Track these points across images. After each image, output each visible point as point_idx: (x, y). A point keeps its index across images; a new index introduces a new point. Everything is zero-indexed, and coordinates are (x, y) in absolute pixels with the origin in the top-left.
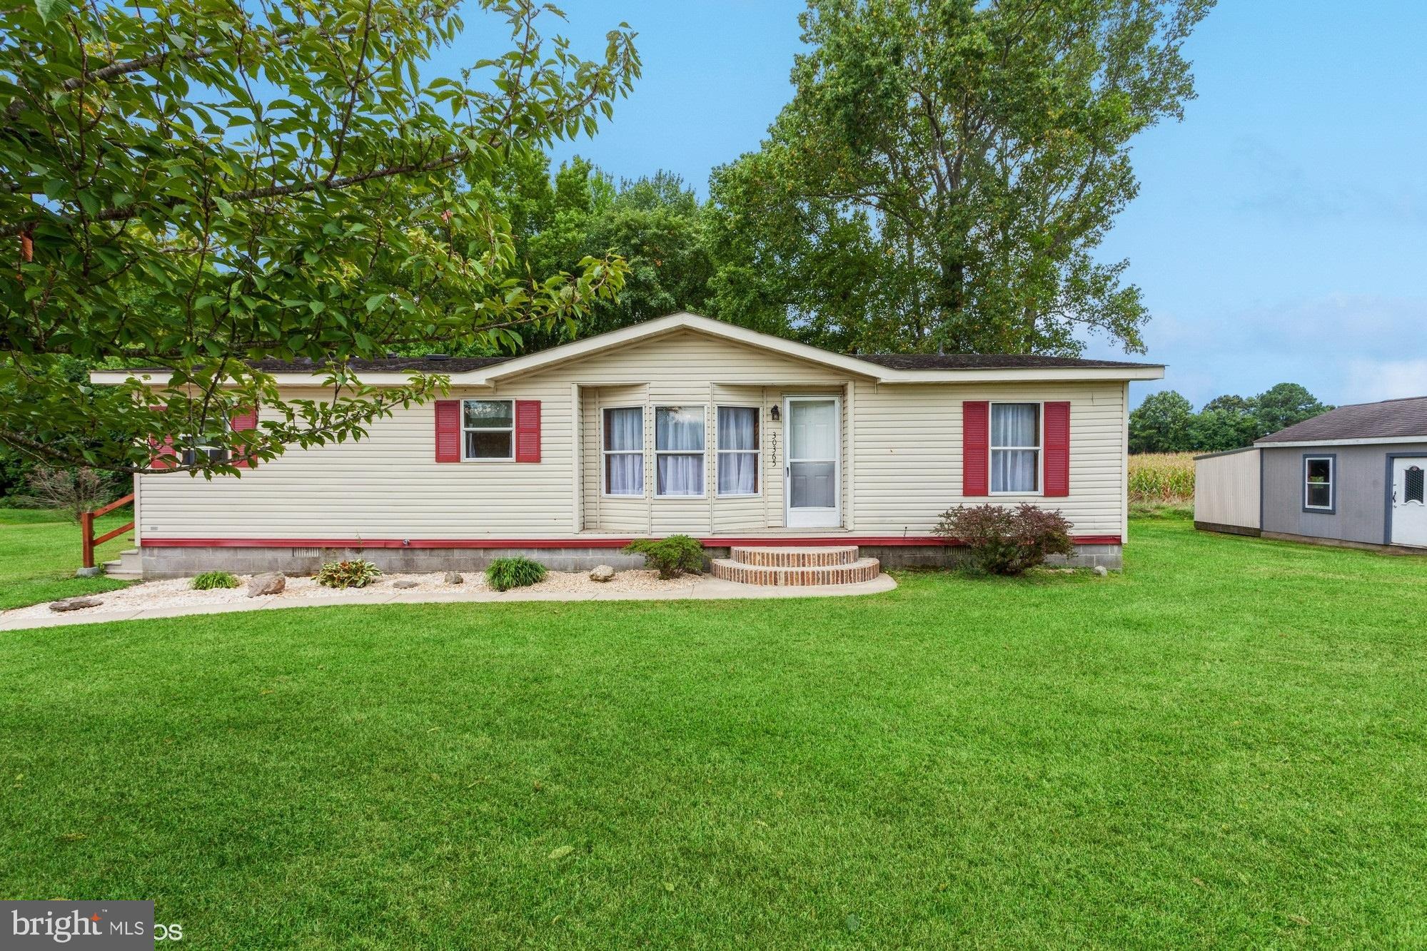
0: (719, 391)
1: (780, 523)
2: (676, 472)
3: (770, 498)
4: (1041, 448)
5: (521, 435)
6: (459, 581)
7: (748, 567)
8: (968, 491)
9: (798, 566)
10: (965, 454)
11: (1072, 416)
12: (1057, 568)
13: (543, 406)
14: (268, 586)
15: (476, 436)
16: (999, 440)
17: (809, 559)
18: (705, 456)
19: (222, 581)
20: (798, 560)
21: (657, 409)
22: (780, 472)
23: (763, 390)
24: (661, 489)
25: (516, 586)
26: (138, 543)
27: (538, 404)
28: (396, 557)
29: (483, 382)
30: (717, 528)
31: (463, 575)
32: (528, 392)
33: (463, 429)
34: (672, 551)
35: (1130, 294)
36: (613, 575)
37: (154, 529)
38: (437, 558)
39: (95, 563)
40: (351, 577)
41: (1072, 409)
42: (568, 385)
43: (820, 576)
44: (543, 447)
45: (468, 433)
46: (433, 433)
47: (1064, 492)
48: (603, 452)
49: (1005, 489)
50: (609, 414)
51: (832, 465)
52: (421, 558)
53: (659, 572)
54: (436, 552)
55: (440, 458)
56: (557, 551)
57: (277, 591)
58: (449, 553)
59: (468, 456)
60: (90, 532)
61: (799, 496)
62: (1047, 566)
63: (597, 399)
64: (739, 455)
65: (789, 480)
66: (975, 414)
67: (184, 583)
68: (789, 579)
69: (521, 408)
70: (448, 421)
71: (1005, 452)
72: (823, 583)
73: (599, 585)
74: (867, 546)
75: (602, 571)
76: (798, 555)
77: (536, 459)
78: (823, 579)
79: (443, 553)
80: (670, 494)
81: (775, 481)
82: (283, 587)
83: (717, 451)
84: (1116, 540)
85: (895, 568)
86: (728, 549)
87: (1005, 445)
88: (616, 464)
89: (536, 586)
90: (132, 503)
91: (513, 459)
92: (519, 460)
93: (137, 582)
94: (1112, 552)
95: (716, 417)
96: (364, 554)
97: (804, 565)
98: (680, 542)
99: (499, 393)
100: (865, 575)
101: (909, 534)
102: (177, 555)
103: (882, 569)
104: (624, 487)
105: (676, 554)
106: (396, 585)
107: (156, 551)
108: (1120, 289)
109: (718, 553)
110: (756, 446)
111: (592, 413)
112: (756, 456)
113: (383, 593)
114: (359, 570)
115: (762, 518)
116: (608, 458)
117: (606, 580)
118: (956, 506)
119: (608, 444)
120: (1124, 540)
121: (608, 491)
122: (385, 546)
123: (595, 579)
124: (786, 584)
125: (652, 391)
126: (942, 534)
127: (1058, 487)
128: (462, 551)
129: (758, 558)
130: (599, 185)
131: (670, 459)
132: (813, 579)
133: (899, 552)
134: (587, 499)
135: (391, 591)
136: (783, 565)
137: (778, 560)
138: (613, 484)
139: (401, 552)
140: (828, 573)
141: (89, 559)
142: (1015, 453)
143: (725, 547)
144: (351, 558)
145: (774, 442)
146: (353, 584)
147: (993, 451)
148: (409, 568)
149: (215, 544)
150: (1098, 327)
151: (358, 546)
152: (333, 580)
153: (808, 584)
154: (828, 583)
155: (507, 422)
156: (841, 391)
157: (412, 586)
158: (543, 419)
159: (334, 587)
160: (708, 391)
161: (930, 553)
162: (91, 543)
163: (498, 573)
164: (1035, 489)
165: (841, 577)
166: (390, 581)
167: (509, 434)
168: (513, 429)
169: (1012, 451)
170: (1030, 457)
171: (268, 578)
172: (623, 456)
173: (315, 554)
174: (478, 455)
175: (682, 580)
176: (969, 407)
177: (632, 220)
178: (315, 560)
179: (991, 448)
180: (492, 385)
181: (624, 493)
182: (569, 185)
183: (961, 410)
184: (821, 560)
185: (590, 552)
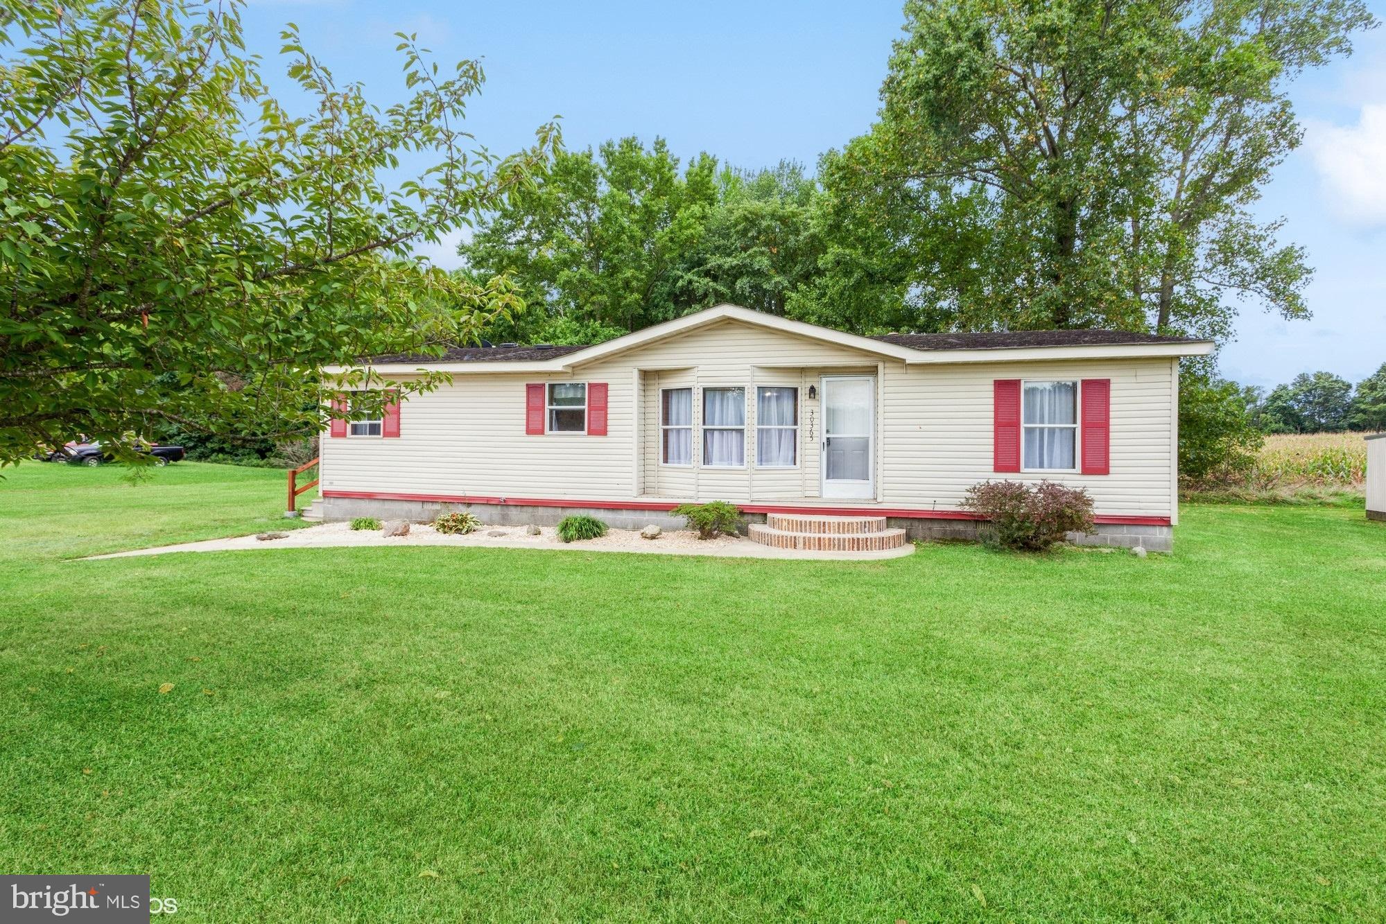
0: (759, 373)
1: (816, 494)
2: (721, 447)
3: (807, 470)
4: (1078, 426)
5: (592, 412)
6: (538, 533)
7: (775, 532)
8: (998, 469)
9: (819, 532)
10: (996, 431)
11: (1112, 393)
12: (1096, 547)
13: (610, 387)
14: (397, 529)
15: (558, 413)
16: (1034, 417)
17: (829, 527)
18: (745, 432)
19: (370, 525)
20: (819, 527)
21: (705, 390)
22: (817, 446)
23: (802, 371)
24: (707, 459)
25: (579, 538)
26: (320, 494)
27: (606, 385)
28: (495, 512)
29: (560, 369)
30: (755, 496)
31: (541, 529)
32: (599, 376)
33: (547, 407)
34: (707, 514)
35: (1287, 256)
36: (660, 534)
37: (331, 483)
38: (526, 513)
39: (296, 507)
40: (458, 526)
41: (1112, 386)
42: (630, 369)
43: (836, 542)
44: (609, 422)
45: (551, 411)
46: (524, 411)
47: (1104, 470)
48: (662, 427)
49: (1041, 466)
50: (667, 394)
51: (866, 441)
52: (513, 512)
53: (698, 533)
54: (525, 509)
55: (529, 431)
56: (620, 512)
57: (403, 534)
58: (535, 509)
59: (551, 429)
60: (294, 485)
61: (833, 470)
62: (1072, 542)
63: (657, 381)
64: (780, 431)
65: (824, 454)
66: (1006, 391)
67: (346, 526)
68: (807, 544)
69: (593, 389)
70: (536, 401)
71: (1042, 430)
72: (839, 549)
73: (647, 541)
74: (893, 517)
75: (651, 530)
76: (819, 523)
77: (603, 432)
78: (839, 546)
79: (530, 509)
80: (715, 465)
81: (813, 455)
82: (408, 531)
83: (756, 427)
84: (1165, 522)
85: (924, 539)
86: (766, 515)
87: (1042, 422)
88: (672, 438)
89: (595, 540)
90: (318, 463)
91: (585, 432)
92: (590, 433)
93: (319, 523)
94: (1160, 534)
95: (755, 396)
96: (472, 508)
97: (824, 532)
98: (717, 507)
99: (575, 377)
100: (883, 544)
101: (938, 508)
102: (345, 504)
103: (909, 538)
104: (679, 458)
105: (711, 517)
106: (490, 534)
107: (332, 500)
108: (1277, 249)
109: (755, 518)
110: (795, 423)
111: (653, 393)
112: (795, 431)
113: (480, 539)
114: (463, 520)
115: (800, 488)
116: (666, 433)
117: (653, 537)
118: (983, 481)
119: (666, 420)
120: (1174, 522)
121: (666, 460)
122: (488, 502)
123: (645, 536)
124: (804, 548)
125: (700, 374)
126: (967, 509)
127: (1097, 464)
128: (545, 509)
129: (785, 524)
130: (727, 178)
131: (716, 433)
132: (830, 545)
133: (929, 525)
134: (648, 467)
135: (486, 538)
136: (806, 531)
137: (801, 526)
138: (670, 455)
139: (499, 507)
140: (844, 540)
141: (292, 507)
142: (1052, 431)
143: (762, 514)
144: (462, 510)
145: (812, 419)
146: (458, 531)
147: (1026, 428)
148: (505, 521)
149: (369, 496)
150: (1247, 293)
151: (469, 502)
152: (445, 528)
153: (825, 549)
154: (844, 549)
155: (580, 401)
156: (873, 371)
157: (501, 535)
158: (610, 399)
159: (445, 533)
160: (748, 373)
161: (960, 527)
162: (294, 493)
163: (565, 528)
164: (1074, 467)
165: (856, 544)
166: (487, 529)
167: (583, 412)
168: (586, 407)
169: (1049, 429)
170: (1069, 434)
171: (397, 524)
172: (678, 431)
173: (437, 507)
174: (560, 429)
175: (718, 541)
176: (999, 385)
177: (750, 213)
178: (438, 512)
179: (1023, 425)
180: (569, 370)
181: (679, 463)
182: (696, 183)
183: (992, 388)
184: (840, 527)
185: (647, 513)
